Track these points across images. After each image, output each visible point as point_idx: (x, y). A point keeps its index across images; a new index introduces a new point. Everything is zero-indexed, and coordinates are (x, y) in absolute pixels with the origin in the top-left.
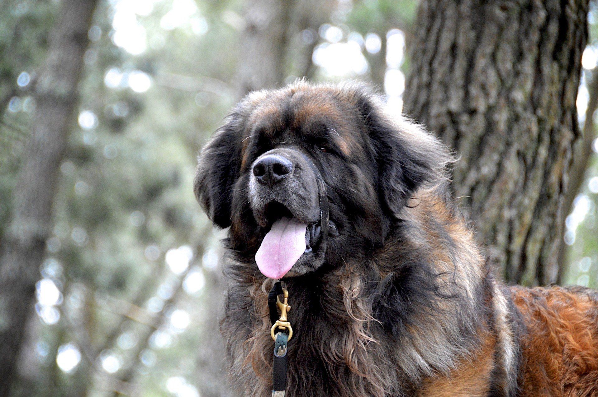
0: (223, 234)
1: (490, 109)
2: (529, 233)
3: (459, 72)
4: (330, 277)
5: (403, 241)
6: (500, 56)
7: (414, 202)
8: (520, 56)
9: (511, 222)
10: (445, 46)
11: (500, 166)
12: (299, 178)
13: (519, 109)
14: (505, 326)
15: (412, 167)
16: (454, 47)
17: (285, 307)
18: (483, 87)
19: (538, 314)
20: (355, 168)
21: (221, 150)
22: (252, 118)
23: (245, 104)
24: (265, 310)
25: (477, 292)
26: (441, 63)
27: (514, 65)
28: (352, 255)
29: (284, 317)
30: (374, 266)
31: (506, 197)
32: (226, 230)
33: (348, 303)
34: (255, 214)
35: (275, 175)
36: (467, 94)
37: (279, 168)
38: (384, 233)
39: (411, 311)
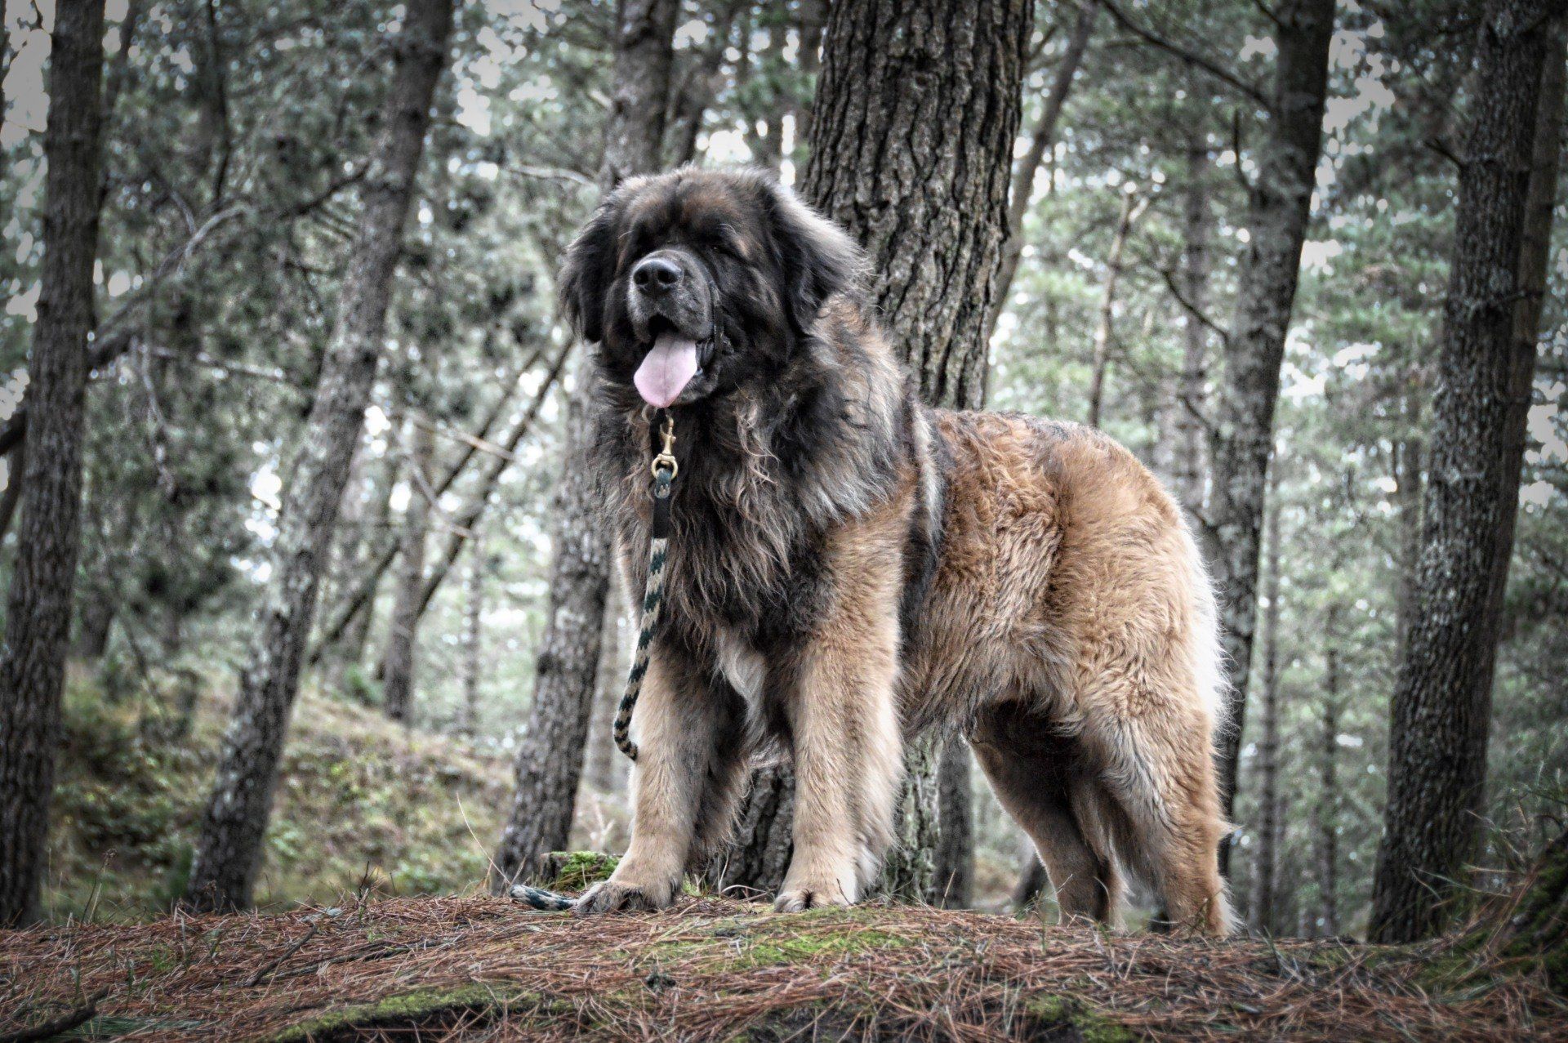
0: (594, 349)
1: (904, 200)
2: (949, 350)
3: (867, 158)
4: (722, 403)
5: (811, 361)
6: (916, 140)
7: (825, 310)
8: (939, 139)
9: (927, 336)
10: (851, 125)
11: (915, 268)
12: (689, 288)
13: (939, 202)
14: (927, 457)
15: (823, 273)
16: (862, 127)
17: (669, 438)
18: (896, 175)
19: (967, 444)
20: (755, 272)
21: (592, 249)
22: (630, 209)
23: (620, 193)
24: (644, 444)
25: (896, 420)
26: (846, 147)
27: (933, 149)
28: (751, 376)
29: (667, 450)
30: (775, 390)
31: (922, 306)
32: (598, 344)
33: (743, 433)
34: (636, 330)
35: (662, 284)
36: (877, 182)
37: (665, 275)
38: (789, 349)
39: (816, 443)
